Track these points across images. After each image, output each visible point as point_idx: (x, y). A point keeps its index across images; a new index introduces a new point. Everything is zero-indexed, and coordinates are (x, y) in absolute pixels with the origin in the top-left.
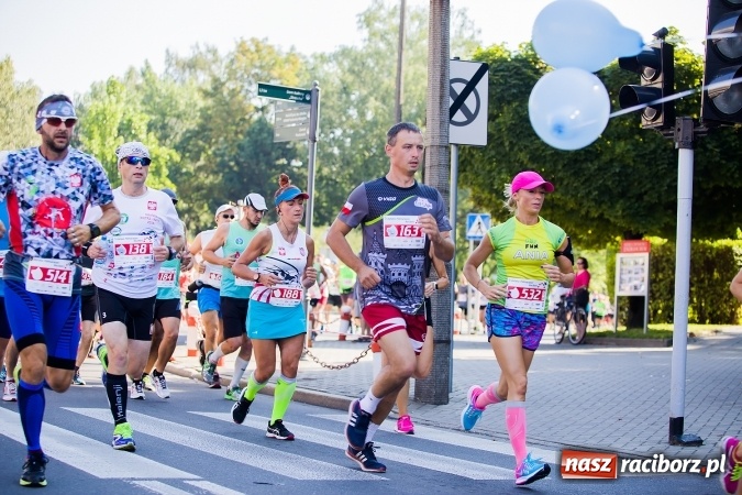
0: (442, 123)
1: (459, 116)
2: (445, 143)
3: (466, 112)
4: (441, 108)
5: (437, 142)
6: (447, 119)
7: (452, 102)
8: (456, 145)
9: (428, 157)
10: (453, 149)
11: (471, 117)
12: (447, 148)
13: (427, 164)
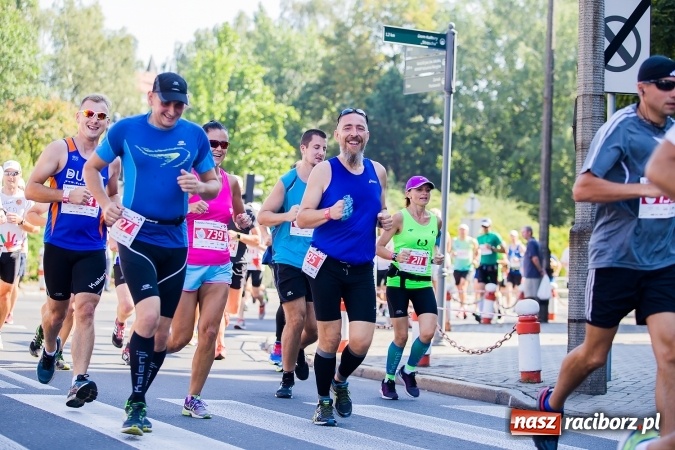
0: (596, 68)
1: (617, 60)
2: (600, 92)
3: (625, 55)
4: (594, 50)
5: (591, 90)
6: (602, 63)
7: (607, 44)
8: (613, 94)
9: (580, 108)
10: (610, 98)
11: (630, 61)
12: (603, 97)
13: (580, 116)
